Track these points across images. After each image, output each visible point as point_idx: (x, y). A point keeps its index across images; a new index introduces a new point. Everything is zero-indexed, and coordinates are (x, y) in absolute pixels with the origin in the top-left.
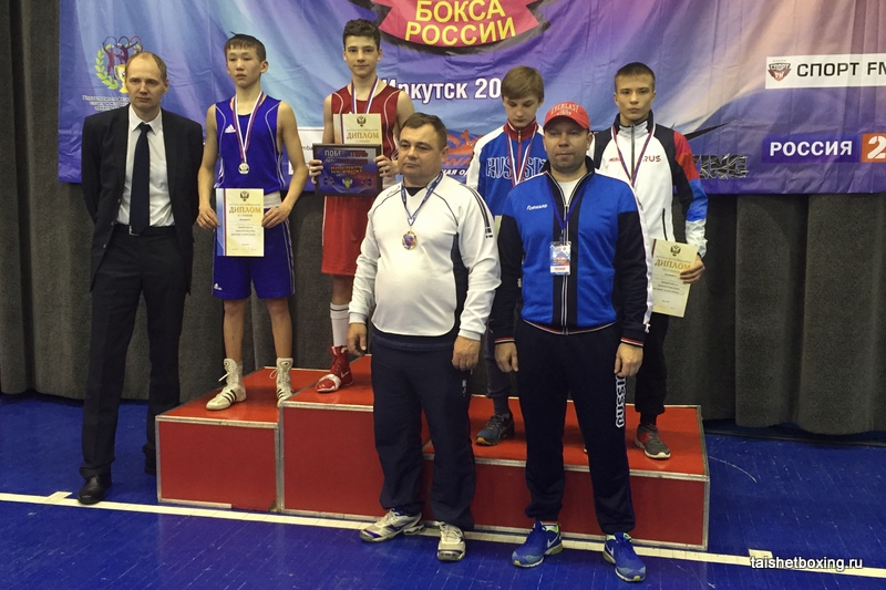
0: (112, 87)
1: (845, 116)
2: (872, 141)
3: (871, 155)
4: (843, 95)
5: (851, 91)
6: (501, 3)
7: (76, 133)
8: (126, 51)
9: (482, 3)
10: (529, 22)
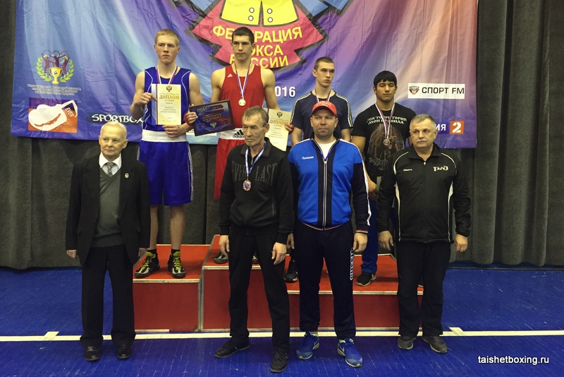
0: (47, 80)
1: (443, 113)
2: (455, 124)
3: (454, 131)
4: (442, 103)
5: (445, 101)
6: (282, 48)
7: (23, 106)
8: (57, 59)
9: (271, 47)
10: (295, 58)
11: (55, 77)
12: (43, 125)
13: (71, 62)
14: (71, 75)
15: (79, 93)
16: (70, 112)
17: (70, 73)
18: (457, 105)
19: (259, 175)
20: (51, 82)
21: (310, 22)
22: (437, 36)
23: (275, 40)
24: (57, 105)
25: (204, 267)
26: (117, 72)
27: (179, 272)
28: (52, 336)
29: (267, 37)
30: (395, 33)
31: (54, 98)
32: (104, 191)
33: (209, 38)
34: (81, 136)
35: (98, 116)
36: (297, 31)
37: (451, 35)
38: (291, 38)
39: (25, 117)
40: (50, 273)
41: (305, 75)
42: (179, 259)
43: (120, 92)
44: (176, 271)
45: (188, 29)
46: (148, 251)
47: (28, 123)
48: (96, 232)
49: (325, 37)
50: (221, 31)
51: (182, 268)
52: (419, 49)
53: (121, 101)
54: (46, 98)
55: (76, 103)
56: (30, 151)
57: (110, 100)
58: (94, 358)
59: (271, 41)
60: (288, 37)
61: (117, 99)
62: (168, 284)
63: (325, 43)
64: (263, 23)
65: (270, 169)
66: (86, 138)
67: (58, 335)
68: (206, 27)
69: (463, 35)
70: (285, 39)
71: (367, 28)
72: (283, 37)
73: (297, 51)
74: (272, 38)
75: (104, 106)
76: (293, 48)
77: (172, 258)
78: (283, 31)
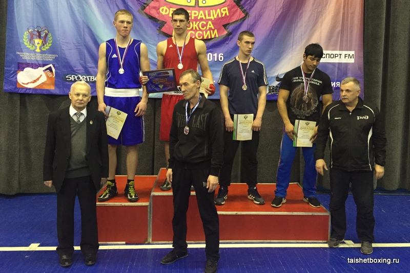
0: (32, 49)
1: (337, 73)
4: (337, 65)
5: (339, 64)
6: (212, 24)
7: (13, 69)
8: (39, 33)
9: (205, 23)
10: (223, 31)
11: (38, 46)
12: (28, 83)
13: (50, 35)
14: (50, 45)
15: (56, 60)
16: (49, 73)
17: (49, 44)
18: (348, 67)
19: (195, 122)
20: (34, 51)
21: (235, 4)
22: (333, 14)
23: (207, 18)
24: (39, 68)
25: (153, 193)
26: (85, 42)
27: (133, 197)
28: (34, 247)
29: (201, 15)
30: (301, 11)
31: (37, 63)
32: (75, 134)
33: (156, 16)
34: (57, 92)
35: (71, 76)
36: (225, 10)
37: (344, 13)
38: (220, 16)
39: (15, 77)
40: (34, 198)
41: (231, 44)
42: (133, 187)
43: (88, 58)
44: (131, 196)
45: (140, 9)
46: (109, 181)
47: (17, 82)
48: (69, 166)
49: (246, 15)
50: (166, 10)
51: (135, 194)
52: (319, 24)
53: (88, 64)
54: (30, 63)
55: (54, 67)
56: (19, 103)
57: (80, 64)
58: (67, 264)
59: (204, 18)
60: (218, 15)
61: (85, 64)
62: (125, 206)
63: (246, 20)
64: (198, 4)
65: (204, 118)
66: (62, 93)
67: (39, 246)
68: (154, 8)
69: (353, 13)
70: (215, 17)
71: (279, 8)
72: (214, 15)
73: (225, 26)
74: (205, 16)
75: (75, 69)
76: (221, 23)
77: (128, 187)
78: (214, 11)
